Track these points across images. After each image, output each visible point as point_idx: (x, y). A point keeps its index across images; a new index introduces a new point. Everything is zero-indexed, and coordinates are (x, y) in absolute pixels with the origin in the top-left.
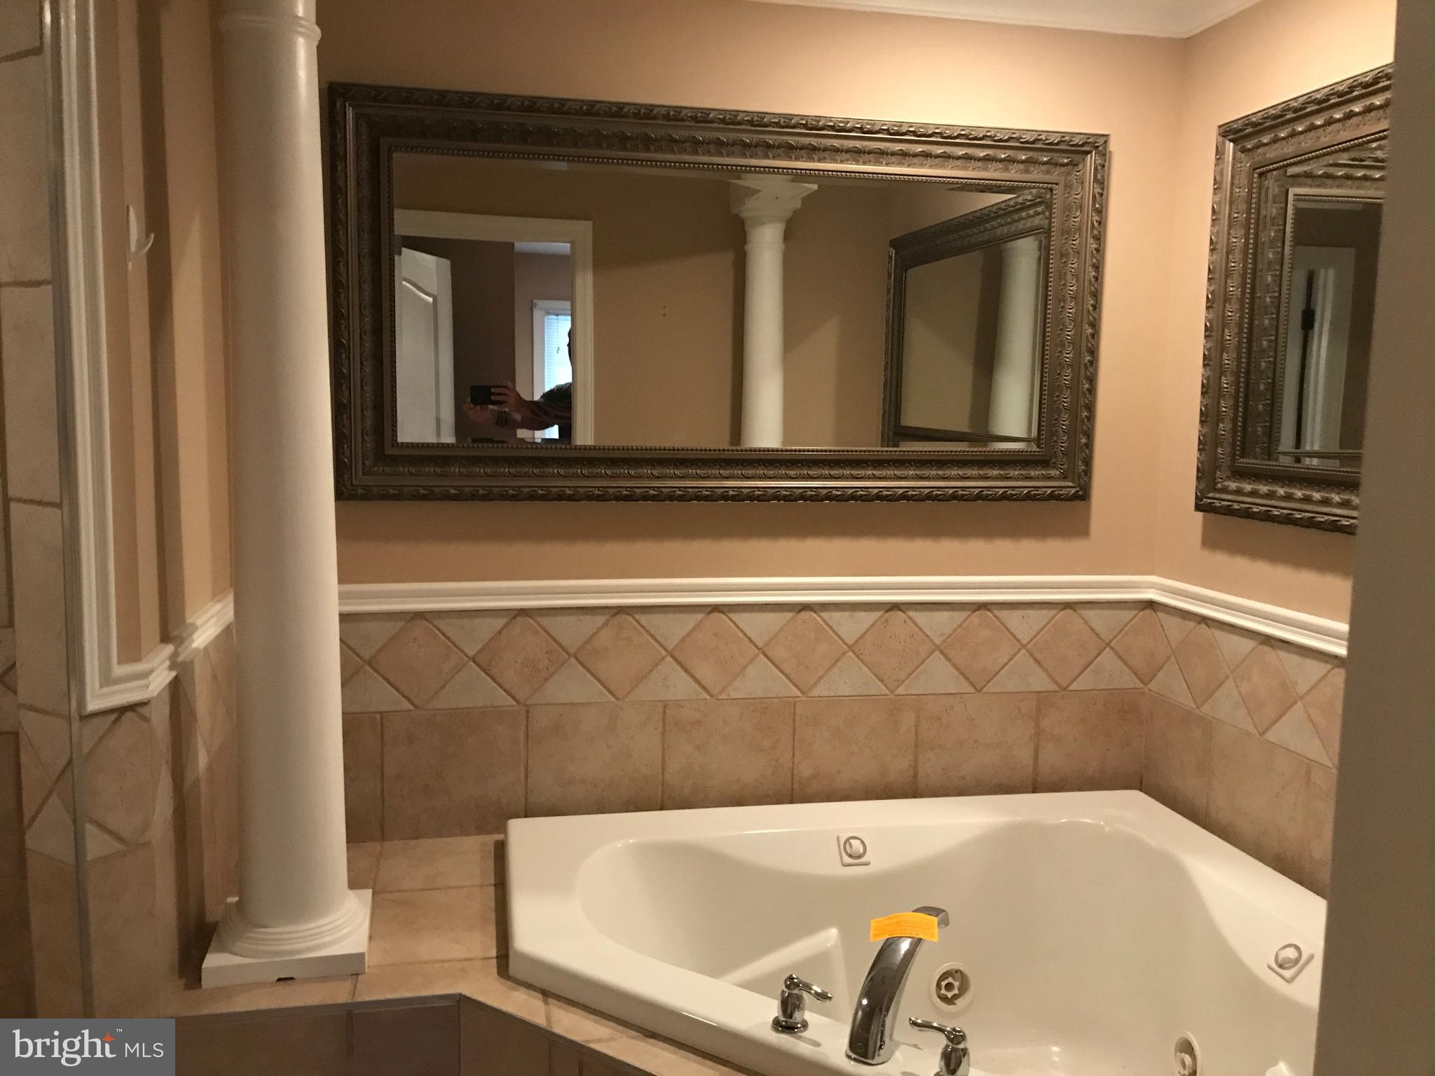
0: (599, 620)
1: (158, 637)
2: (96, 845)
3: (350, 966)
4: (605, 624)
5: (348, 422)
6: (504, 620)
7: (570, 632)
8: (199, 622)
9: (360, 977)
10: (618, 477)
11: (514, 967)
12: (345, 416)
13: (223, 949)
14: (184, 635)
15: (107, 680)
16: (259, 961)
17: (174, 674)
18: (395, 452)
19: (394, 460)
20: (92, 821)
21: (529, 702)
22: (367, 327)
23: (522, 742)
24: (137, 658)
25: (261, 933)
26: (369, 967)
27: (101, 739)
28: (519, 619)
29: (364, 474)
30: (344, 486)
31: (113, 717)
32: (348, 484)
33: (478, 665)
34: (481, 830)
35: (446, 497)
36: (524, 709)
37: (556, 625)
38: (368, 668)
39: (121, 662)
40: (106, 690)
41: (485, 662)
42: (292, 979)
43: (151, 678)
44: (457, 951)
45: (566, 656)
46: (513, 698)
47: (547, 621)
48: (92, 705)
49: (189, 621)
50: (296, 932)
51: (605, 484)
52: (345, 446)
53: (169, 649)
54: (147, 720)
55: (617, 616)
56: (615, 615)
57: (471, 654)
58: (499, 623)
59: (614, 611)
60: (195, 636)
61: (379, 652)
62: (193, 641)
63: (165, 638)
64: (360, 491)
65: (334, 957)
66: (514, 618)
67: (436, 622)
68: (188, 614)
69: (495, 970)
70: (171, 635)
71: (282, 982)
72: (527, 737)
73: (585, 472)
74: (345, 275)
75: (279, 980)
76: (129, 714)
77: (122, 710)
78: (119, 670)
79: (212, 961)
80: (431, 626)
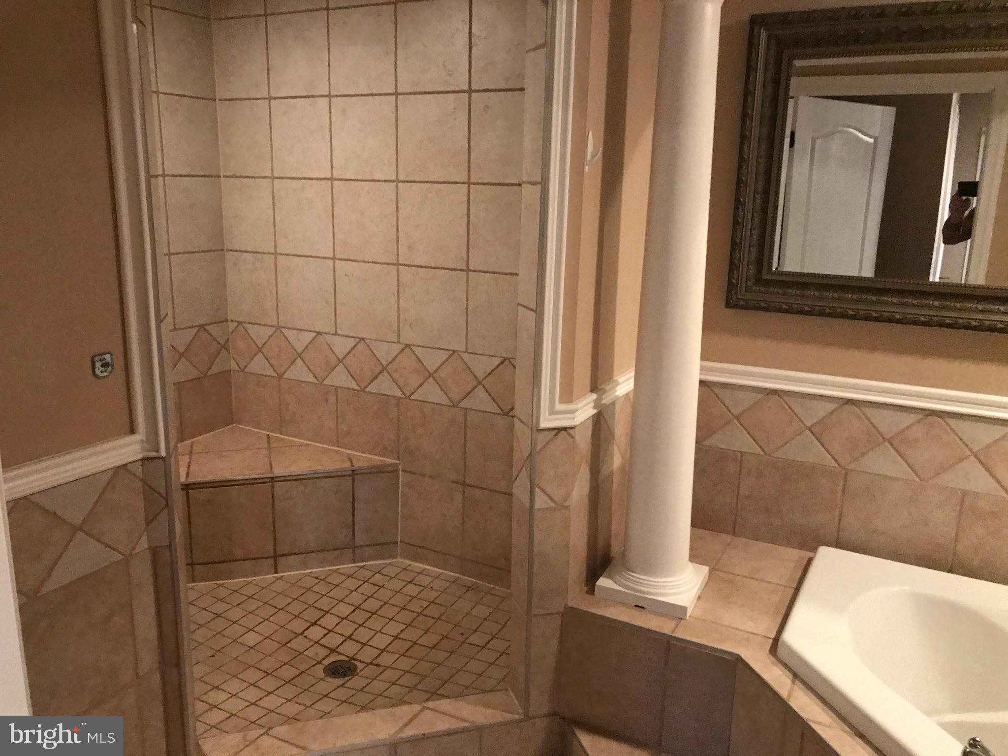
0: (913, 418)
1: (589, 389)
2: (541, 501)
3: (677, 613)
4: (919, 422)
5: (739, 255)
6: (836, 405)
7: (887, 423)
8: (621, 380)
9: (682, 622)
10: (944, 308)
11: (780, 650)
12: (737, 251)
13: (610, 577)
14: (607, 388)
15: (552, 412)
16: (626, 591)
17: (595, 411)
18: (769, 277)
19: (768, 283)
20: (539, 487)
21: (848, 467)
22: (760, 189)
23: (839, 494)
24: (570, 402)
25: (630, 575)
26: (690, 616)
27: (547, 443)
28: (846, 406)
29: (746, 291)
30: (732, 299)
31: (555, 432)
32: (734, 298)
33: (812, 432)
34: (802, 546)
35: (801, 312)
36: (843, 472)
37: (876, 416)
38: (735, 421)
39: (560, 402)
40: (550, 417)
41: (818, 431)
42: (643, 608)
43: (577, 414)
44: (750, 626)
45: (882, 440)
46: (836, 461)
47: (869, 411)
48: (543, 424)
49: (615, 379)
50: (648, 581)
51: (932, 313)
52: (735, 272)
53: (594, 396)
54: (572, 437)
55: (930, 417)
56: (928, 415)
57: (809, 424)
58: (831, 406)
59: (928, 412)
60: (618, 388)
61: (744, 412)
62: (616, 391)
63: (594, 389)
64: (742, 303)
65: (668, 603)
66: (843, 404)
67: (784, 398)
68: (615, 373)
69: (769, 648)
70: (600, 387)
71: (638, 608)
72: (844, 492)
73: (915, 302)
74: (747, 153)
75: (636, 606)
76: (563, 432)
77: (560, 430)
78: (559, 407)
79: (603, 582)
80: (782, 401)
